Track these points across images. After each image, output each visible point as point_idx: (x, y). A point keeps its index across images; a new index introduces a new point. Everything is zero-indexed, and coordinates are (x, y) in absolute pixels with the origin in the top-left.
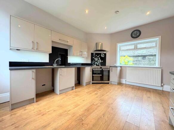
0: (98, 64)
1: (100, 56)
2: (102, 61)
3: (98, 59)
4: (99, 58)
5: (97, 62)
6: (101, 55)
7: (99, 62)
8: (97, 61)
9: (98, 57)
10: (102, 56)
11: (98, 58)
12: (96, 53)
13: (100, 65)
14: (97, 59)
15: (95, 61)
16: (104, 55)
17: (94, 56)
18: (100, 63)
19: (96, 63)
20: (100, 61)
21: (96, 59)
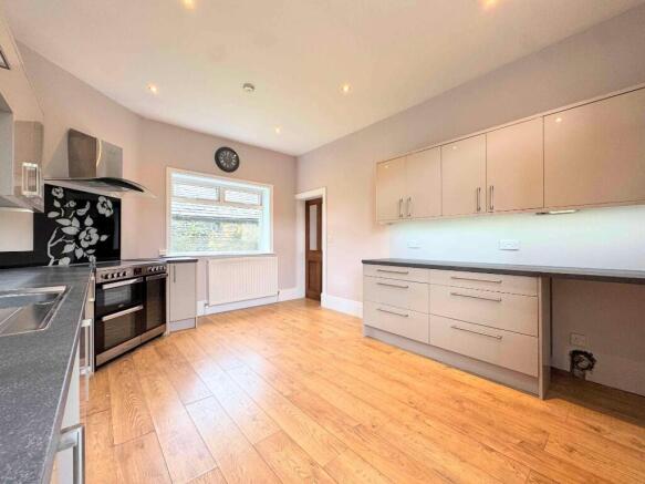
0: (79, 254)
1: (93, 212)
2: (104, 238)
3: (83, 227)
4: (89, 222)
5: (78, 242)
6: (99, 206)
7: (85, 244)
8: (76, 239)
9: (82, 212)
10: (102, 211)
11: (82, 219)
12: (66, 190)
13: (92, 258)
14: (76, 222)
15: (60, 234)
16: (110, 204)
17: (57, 204)
18: (90, 247)
19: (69, 248)
20: (95, 238)
21: (71, 228)
